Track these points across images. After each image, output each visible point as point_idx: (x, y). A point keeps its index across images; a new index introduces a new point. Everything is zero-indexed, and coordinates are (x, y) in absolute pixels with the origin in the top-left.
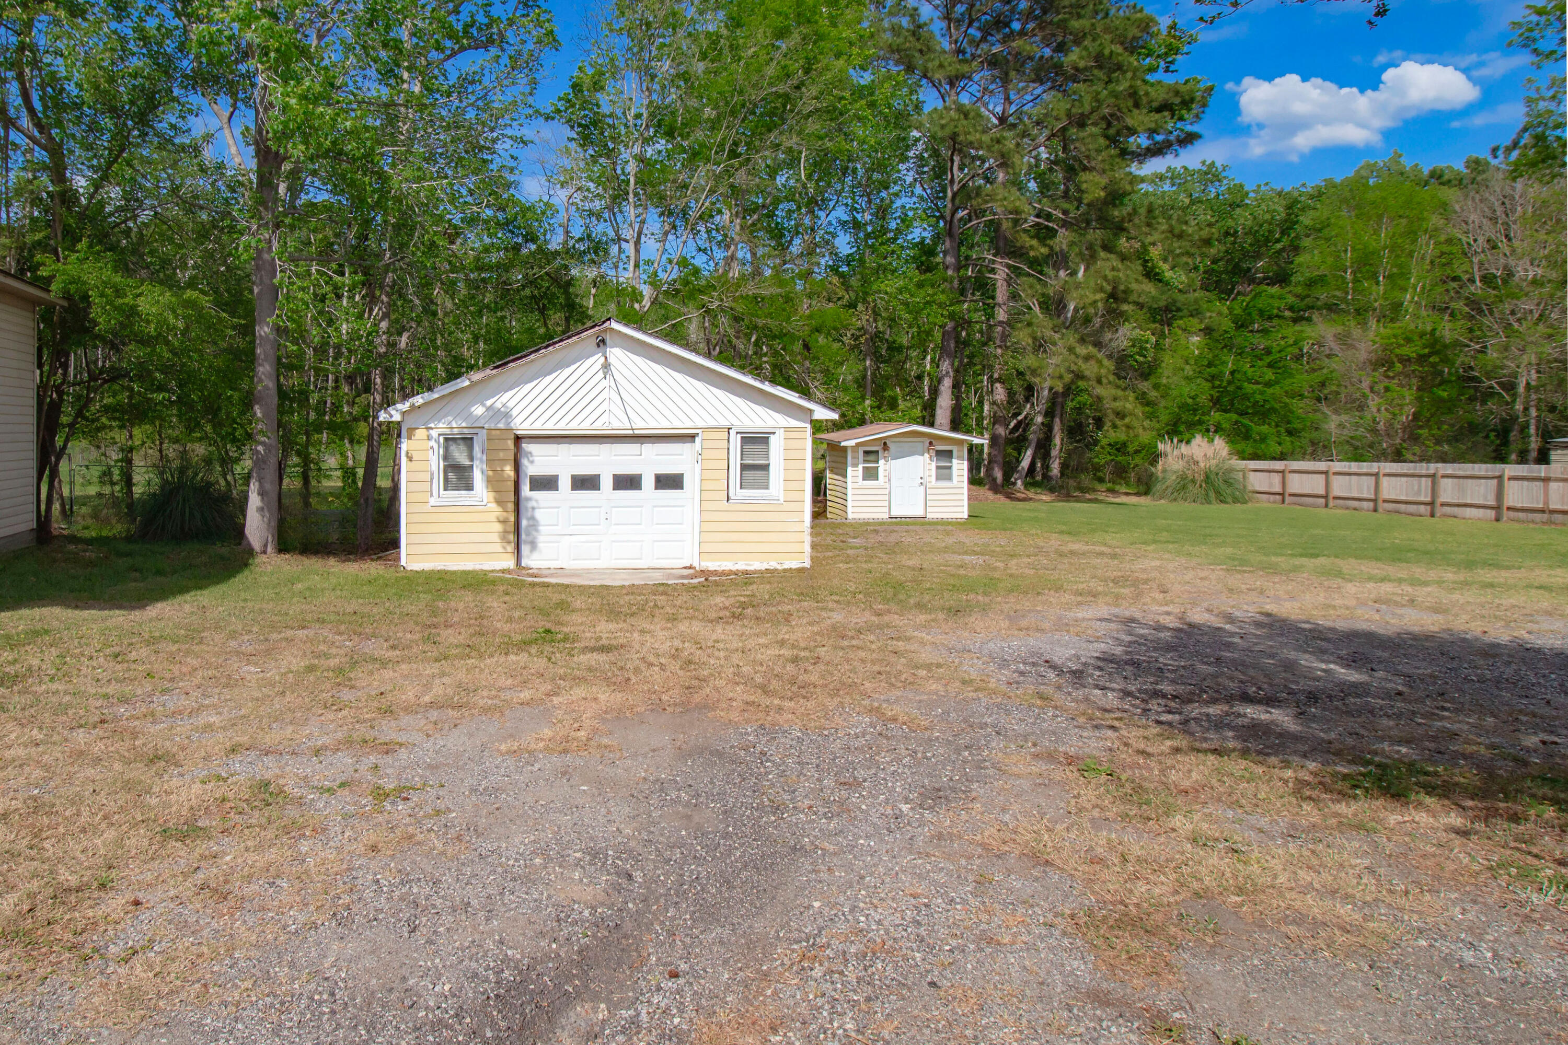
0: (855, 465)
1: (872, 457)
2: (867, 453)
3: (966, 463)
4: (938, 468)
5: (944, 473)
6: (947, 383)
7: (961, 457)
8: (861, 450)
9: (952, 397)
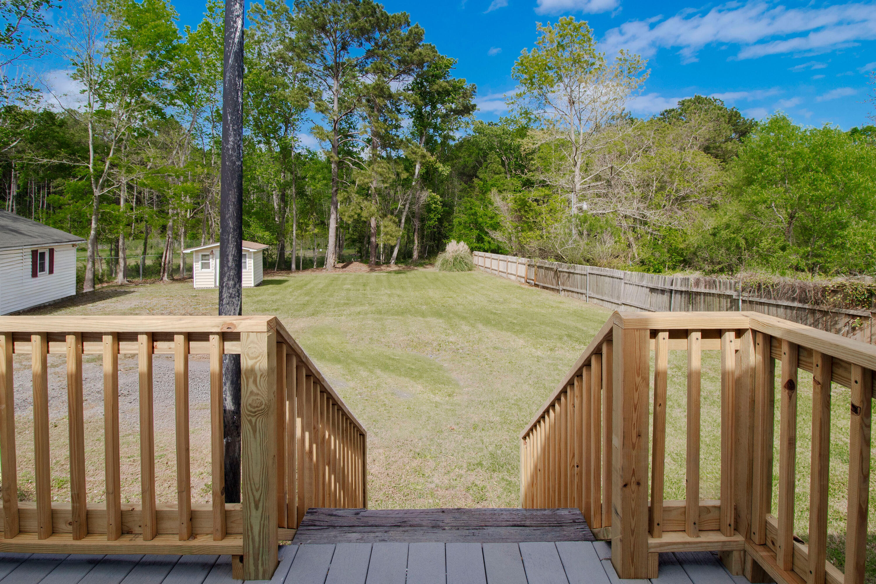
0: (197, 262)
1: (207, 258)
2: (204, 256)
3: (252, 261)
6: (333, 217)
7: (250, 258)
8: (200, 254)
9: (337, 223)
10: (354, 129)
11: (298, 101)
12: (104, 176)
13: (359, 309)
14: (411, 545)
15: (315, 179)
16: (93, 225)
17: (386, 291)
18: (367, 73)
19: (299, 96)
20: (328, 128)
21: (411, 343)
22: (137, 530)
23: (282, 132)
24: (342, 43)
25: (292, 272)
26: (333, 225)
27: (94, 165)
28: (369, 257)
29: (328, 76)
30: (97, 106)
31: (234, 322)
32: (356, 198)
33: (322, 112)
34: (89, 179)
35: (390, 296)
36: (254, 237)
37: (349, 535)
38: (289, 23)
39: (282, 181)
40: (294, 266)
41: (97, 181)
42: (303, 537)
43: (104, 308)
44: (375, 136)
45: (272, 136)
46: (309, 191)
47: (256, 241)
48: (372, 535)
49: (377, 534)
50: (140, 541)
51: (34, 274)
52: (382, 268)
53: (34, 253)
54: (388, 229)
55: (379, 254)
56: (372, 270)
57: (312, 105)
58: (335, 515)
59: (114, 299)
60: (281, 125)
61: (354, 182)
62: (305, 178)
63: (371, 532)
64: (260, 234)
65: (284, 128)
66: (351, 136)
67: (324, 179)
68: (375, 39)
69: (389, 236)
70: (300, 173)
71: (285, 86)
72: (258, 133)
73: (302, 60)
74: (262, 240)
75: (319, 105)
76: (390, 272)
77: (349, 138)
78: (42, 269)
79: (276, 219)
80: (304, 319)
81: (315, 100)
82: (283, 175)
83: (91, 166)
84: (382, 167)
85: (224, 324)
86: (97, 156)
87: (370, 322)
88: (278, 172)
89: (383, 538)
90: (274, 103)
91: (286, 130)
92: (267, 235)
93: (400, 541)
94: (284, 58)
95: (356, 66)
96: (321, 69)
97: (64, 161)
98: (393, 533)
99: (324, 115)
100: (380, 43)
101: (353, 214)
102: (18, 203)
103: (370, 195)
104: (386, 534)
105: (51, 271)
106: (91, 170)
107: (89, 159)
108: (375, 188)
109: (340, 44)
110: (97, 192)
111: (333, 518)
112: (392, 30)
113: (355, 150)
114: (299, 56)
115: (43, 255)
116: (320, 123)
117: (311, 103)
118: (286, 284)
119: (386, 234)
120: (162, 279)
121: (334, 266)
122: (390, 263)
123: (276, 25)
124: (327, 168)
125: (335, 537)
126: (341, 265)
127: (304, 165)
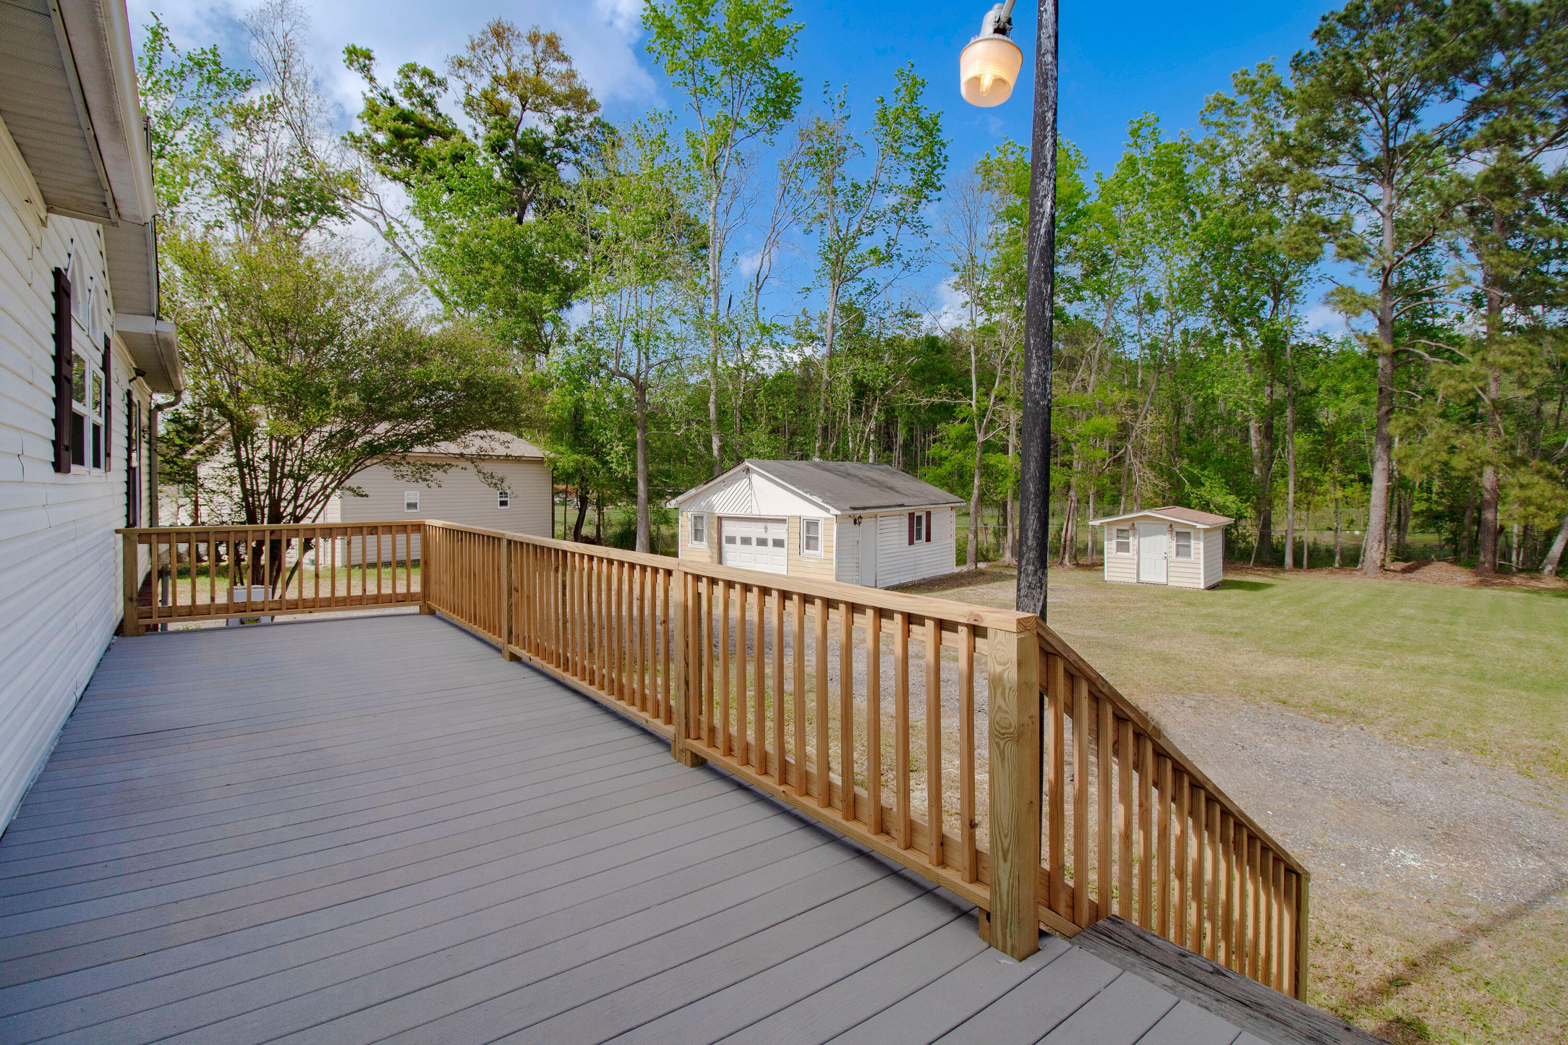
0: (1110, 540)
1: (1125, 534)
2: (1120, 531)
3: (1202, 544)
4: (1178, 546)
5: (1184, 551)
6: (1380, 466)
7: (1197, 539)
8: (1114, 529)
9: (1390, 478)
10: (1437, 277)
11: (1297, 249)
12: (989, 415)
13: (1423, 660)
14: (1244, 1034)
15: (1337, 393)
16: (976, 482)
17: (1512, 633)
18: (1469, 150)
19: (1300, 238)
20: (1369, 286)
21: (1551, 758)
22: (894, 833)
23: (1266, 313)
24: (1401, 107)
25: (1284, 571)
26: (1379, 483)
27: (978, 402)
28: (1477, 553)
29: (1367, 182)
30: (980, 321)
31: (982, 614)
32: (1437, 429)
33: (1352, 258)
34: (972, 422)
35: (1520, 644)
36: (1208, 504)
37: (1156, 974)
38: (1283, 105)
39: (1267, 402)
40: (1289, 560)
41: (980, 422)
42: (1087, 942)
43: (983, 594)
44: (1493, 284)
45: (1247, 320)
46: (1327, 416)
47: (1211, 512)
48: (1193, 992)
49: (1200, 995)
50: (893, 846)
51: (911, 542)
52: (1515, 579)
53: (911, 515)
54: (1528, 493)
55: (1509, 547)
56: (1483, 583)
57: (1330, 249)
58: (1147, 941)
59: (997, 584)
60: (1265, 298)
61: (1432, 393)
62: (1315, 391)
63: (1192, 988)
64: (1219, 500)
65: (1271, 303)
66: (1431, 294)
67: (1357, 392)
68: (1490, 72)
69: (1532, 509)
70: (1306, 384)
71: (1272, 225)
72: (1221, 320)
73: (1310, 166)
74: (1222, 510)
75: (1345, 247)
76: (1538, 591)
77: (1426, 299)
78: (919, 538)
79: (1256, 472)
80: (1289, 660)
81: (1336, 238)
82: (1268, 390)
83: (973, 403)
84: (1512, 353)
85: (971, 614)
86: (982, 390)
87: (1446, 692)
88: (1257, 387)
89: (1208, 1005)
90: (1251, 261)
91: (1276, 306)
92: (1231, 500)
93: (1235, 1023)
94: (1269, 174)
95: (1440, 143)
96: (1353, 171)
97: (945, 399)
98: (1228, 1007)
99: (1356, 264)
100: (1505, 77)
101: (1427, 462)
102: (905, 454)
103: (1481, 418)
104: (1215, 1003)
105: (928, 539)
106: (974, 408)
107: (971, 393)
108: (1493, 401)
109: (1397, 110)
110: (981, 438)
111: (1141, 942)
112: (1540, 34)
113: (1439, 322)
114: (1300, 161)
115: (919, 518)
116: (1347, 281)
117: (1326, 246)
118: (1268, 591)
119: (1525, 502)
120: (1061, 563)
121: (1382, 566)
122: (1538, 571)
123: (1255, 117)
124: (1365, 367)
125: (1134, 965)
126: (1400, 565)
127: (1314, 367)
